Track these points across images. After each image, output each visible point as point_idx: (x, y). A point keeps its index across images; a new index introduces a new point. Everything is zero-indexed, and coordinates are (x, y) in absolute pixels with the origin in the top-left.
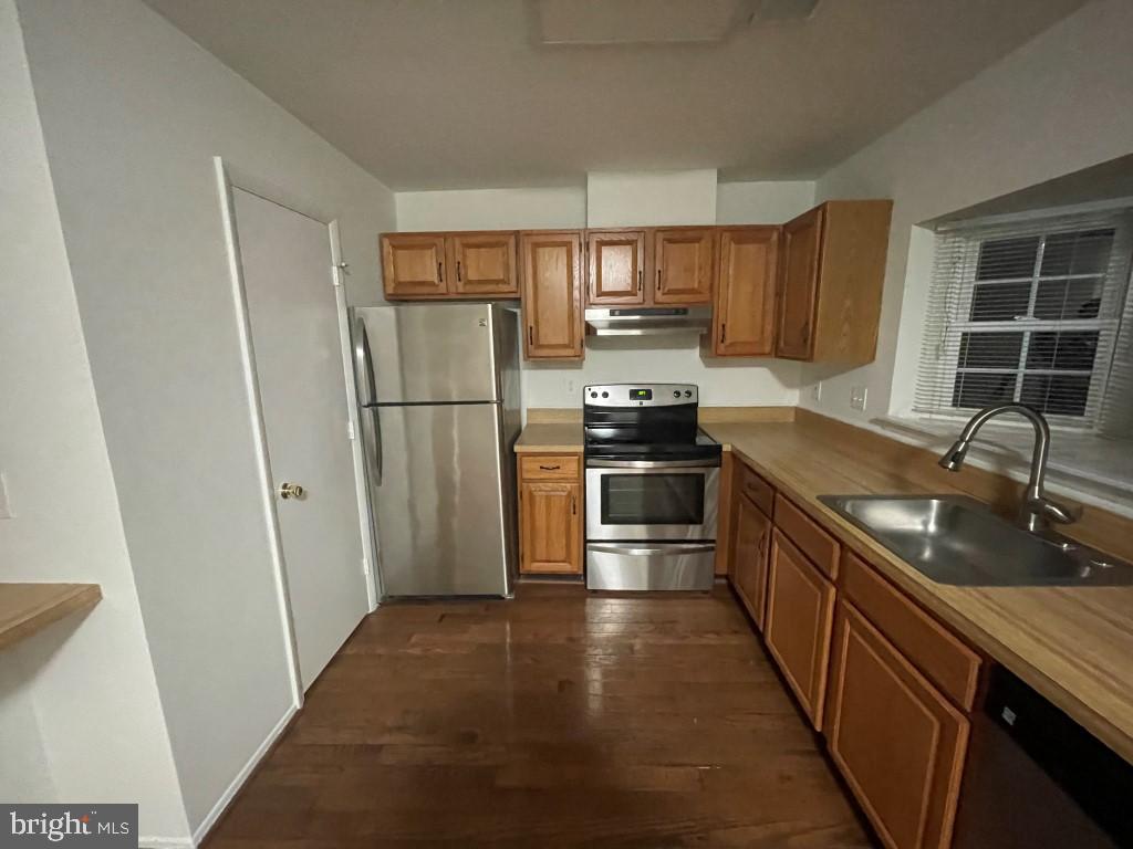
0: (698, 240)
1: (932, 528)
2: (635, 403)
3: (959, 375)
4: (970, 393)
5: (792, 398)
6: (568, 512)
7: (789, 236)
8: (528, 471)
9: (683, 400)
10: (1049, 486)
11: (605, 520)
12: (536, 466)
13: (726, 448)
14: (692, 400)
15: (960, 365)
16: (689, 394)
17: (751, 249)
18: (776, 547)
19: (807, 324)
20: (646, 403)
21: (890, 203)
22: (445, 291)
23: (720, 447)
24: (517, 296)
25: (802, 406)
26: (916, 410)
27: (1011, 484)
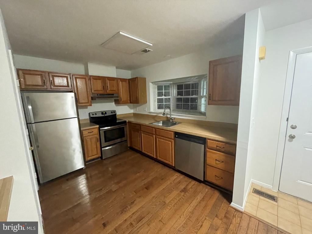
0: (114, 80)
1: (161, 125)
2: (103, 115)
3: (158, 105)
4: (160, 107)
5: (132, 111)
6: (96, 142)
7: (131, 82)
8: (85, 134)
9: (113, 114)
10: (172, 117)
11: (106, 141)
12: (87, 132)
13: (127, 121)
14: (115, 113)
15: (158, 103)
16: (114, 112)
17: (124, 83)
18: (142, 134)
19: (137, 97)
20: (106, 115)
21: (146, 78)
22: (46, 88)
23: (126, 121)
24: (71, 90)
25: (134, 112)
26: (154, 110)
27: (167, 117)
